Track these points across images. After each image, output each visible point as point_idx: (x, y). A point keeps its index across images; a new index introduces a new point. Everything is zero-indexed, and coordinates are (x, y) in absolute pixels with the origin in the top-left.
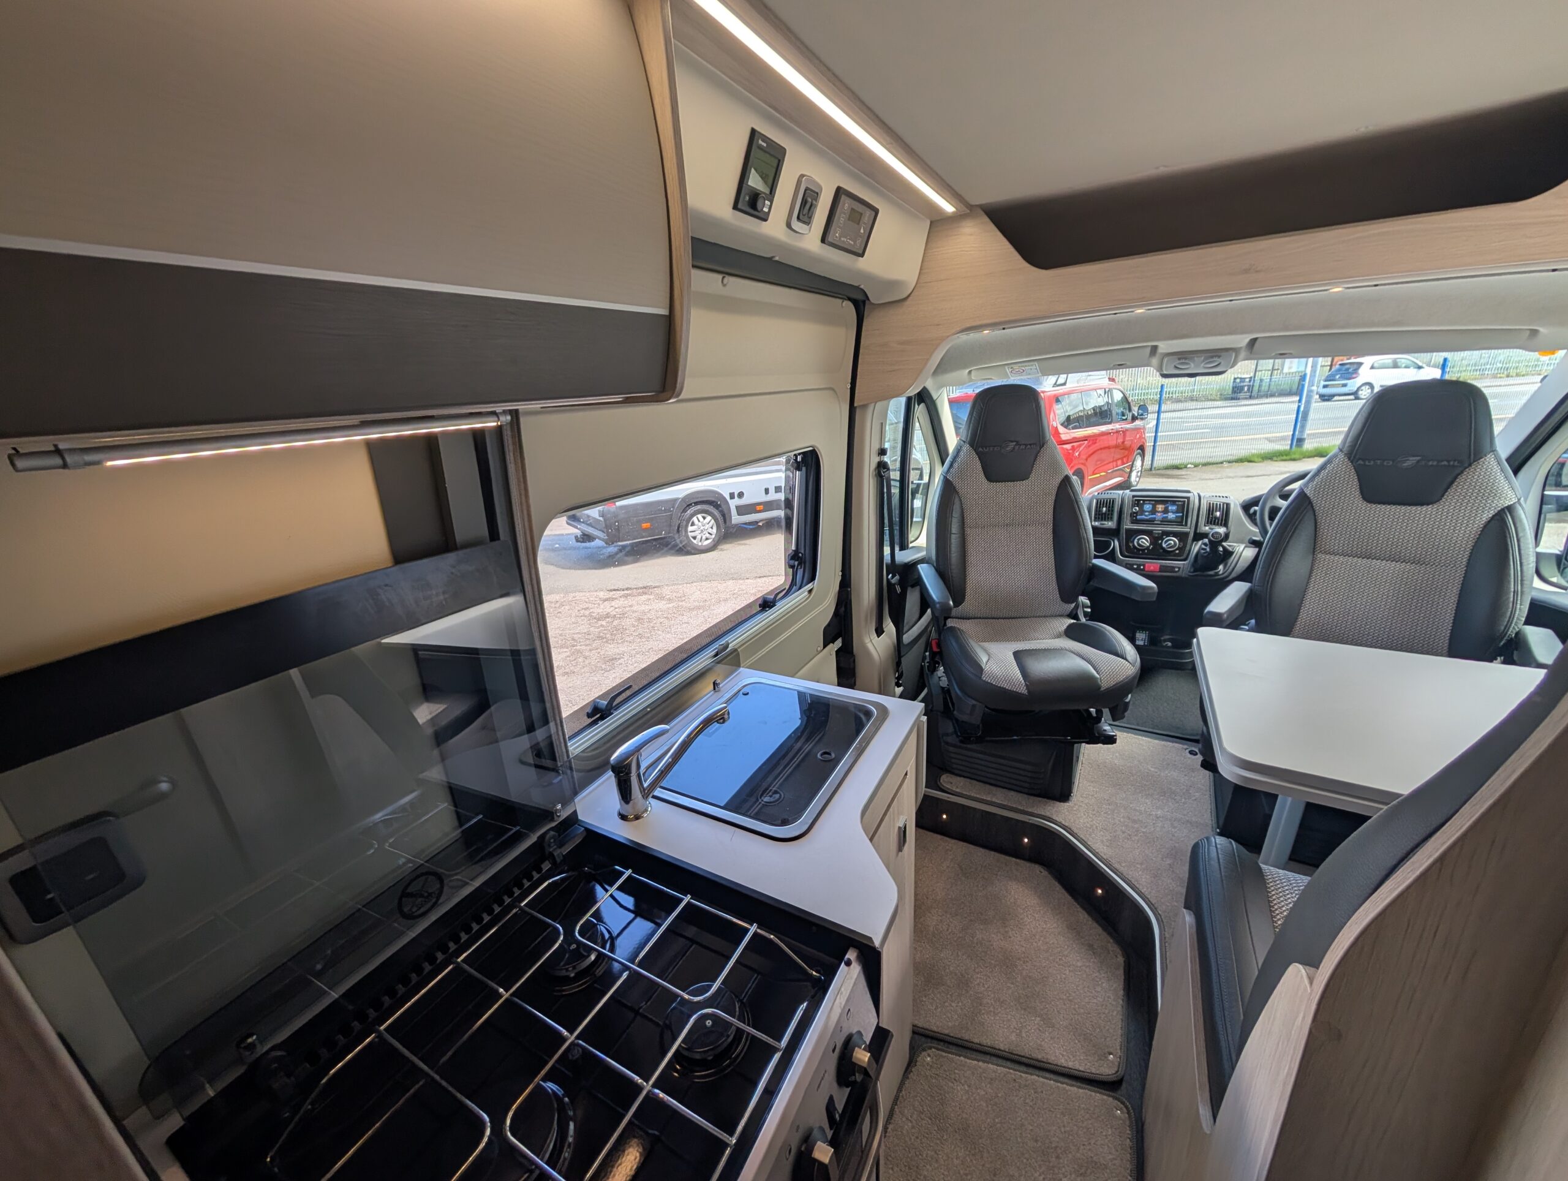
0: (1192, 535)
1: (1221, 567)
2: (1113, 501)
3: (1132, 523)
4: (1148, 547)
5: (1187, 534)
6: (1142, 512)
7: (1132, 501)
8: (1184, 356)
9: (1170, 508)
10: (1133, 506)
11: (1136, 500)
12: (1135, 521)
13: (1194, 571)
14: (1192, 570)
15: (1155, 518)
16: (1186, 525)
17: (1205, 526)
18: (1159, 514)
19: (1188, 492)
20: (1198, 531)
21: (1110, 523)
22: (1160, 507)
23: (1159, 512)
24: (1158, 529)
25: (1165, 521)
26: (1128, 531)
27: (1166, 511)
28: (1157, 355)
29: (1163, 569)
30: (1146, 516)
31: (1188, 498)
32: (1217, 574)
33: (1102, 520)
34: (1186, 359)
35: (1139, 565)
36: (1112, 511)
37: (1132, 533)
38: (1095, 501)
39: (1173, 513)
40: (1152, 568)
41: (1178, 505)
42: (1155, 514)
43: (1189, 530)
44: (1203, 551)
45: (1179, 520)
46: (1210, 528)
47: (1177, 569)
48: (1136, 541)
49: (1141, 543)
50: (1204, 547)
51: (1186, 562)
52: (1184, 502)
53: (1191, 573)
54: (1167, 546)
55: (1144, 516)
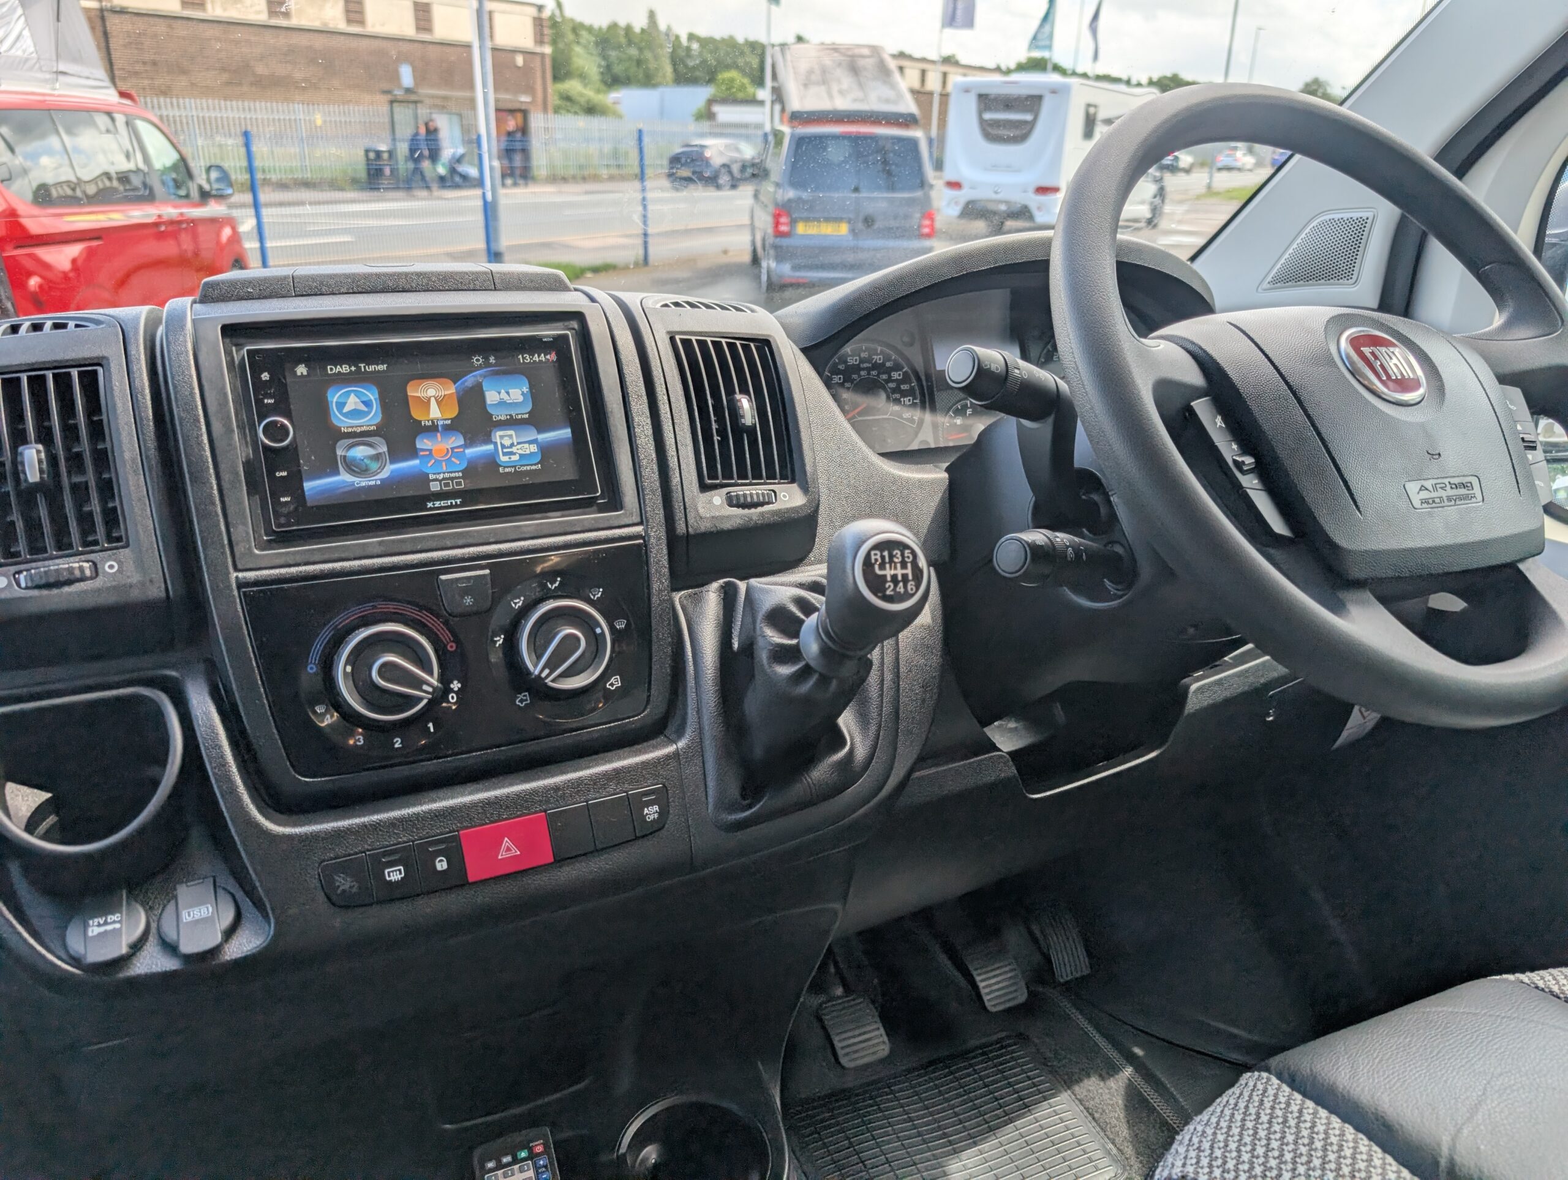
1: (846, 721)
2: (85, 381)
3: (283, 539)
4: (436, 696)
5: (634, 559)
6: (322, 435)
7: (235, 368)
10: (251, 410)
11: (260, 362)
12: (300, 522)
13: (742, 790)
14: (727, 786)
15: (422, 478)
16: (614, 502)
17: (704, 487)
20: (681, 528)
21: (110, 567)
23: (432, 429)
24: (461, 556)
26: (267, 599)
27: (473, 420)
29: (570, 831)
31: (579, 316)
32: (848, 772)
35: (416, 856)
37: (304, 618)
39: (512, 423)
40: (508, 849)
41: (530, 373)
42: (413, 453)
43: (639, 529)
44: (785, 670)
45: (568, 472)
46: (732, 502)
47: (651, 812)
48: (342, 669)
49: (383, 683)
50: (775, 637)
51: (681, 744)
52: (559, 344)
53: (732, 808)
54: (552, 665)
55: (345, 477)
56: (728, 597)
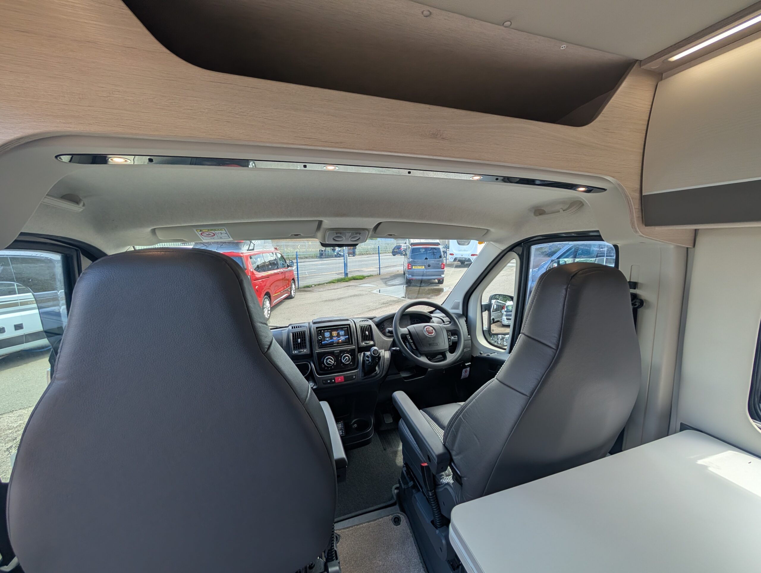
0: (357, 350)
1: (377, 368)
2: (304, 332)
3: (320, 348)
4: (334, 364)
5: (354, 350)
6: (324, 338)
7: (317, 331)
8: (338, 232)
9: (340, 333)
10: (318, 336)
11: (319, 330)
12: (322, 346)
13: (365, 376)
14: (363, 375)
15: (333, 342)
16: (352, 344)
17: (362, 342)
18: (335, 338)
19: (347, 320)
20: (359, 346)
21: (305, 351)
22: (335, 333)
23: (334, 337)
24: (337, 350)
25: (339, 344)
26: (318, 354)
27: (338, 335)
28: (322, 229)
29: (346, 378)
30: (327, 341)
31: (349, 325)
32: (376, 374)
33: (299, 349)
34: (340, 233)
35: (331, 380)
36: (305, 340)
37: (322, 356)
38: (291, 334)
39: (342, 336)
40: (340, 379)
41: (344, 330)
42: (332, 339)
43: (354, 347)
44: (368, 362)
45: (348, 341)
46: (365, 343)
47: (354, 377)
48: (325, 361)
49: (329, 362)
50: (367, 359)
51: (358, 370)
52: (347, 327)
53: (363, 377)
54: (345, 361)
55: (326, 342)
56: (364, 354)
